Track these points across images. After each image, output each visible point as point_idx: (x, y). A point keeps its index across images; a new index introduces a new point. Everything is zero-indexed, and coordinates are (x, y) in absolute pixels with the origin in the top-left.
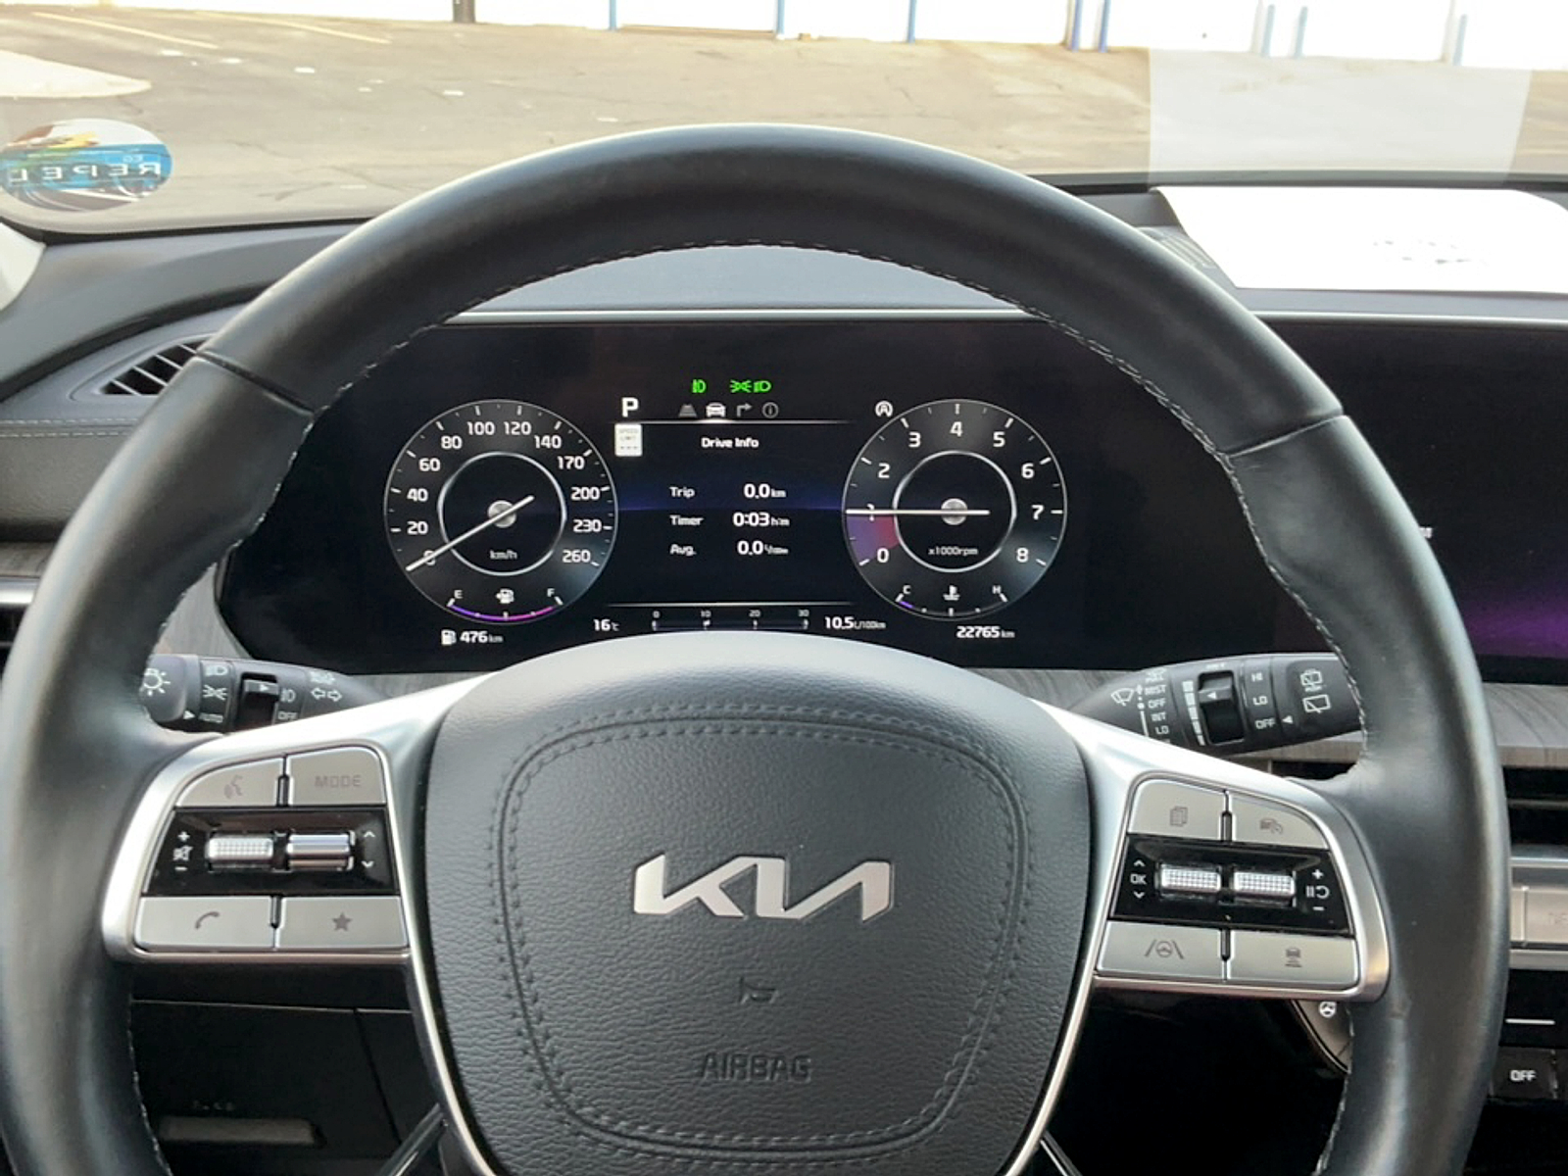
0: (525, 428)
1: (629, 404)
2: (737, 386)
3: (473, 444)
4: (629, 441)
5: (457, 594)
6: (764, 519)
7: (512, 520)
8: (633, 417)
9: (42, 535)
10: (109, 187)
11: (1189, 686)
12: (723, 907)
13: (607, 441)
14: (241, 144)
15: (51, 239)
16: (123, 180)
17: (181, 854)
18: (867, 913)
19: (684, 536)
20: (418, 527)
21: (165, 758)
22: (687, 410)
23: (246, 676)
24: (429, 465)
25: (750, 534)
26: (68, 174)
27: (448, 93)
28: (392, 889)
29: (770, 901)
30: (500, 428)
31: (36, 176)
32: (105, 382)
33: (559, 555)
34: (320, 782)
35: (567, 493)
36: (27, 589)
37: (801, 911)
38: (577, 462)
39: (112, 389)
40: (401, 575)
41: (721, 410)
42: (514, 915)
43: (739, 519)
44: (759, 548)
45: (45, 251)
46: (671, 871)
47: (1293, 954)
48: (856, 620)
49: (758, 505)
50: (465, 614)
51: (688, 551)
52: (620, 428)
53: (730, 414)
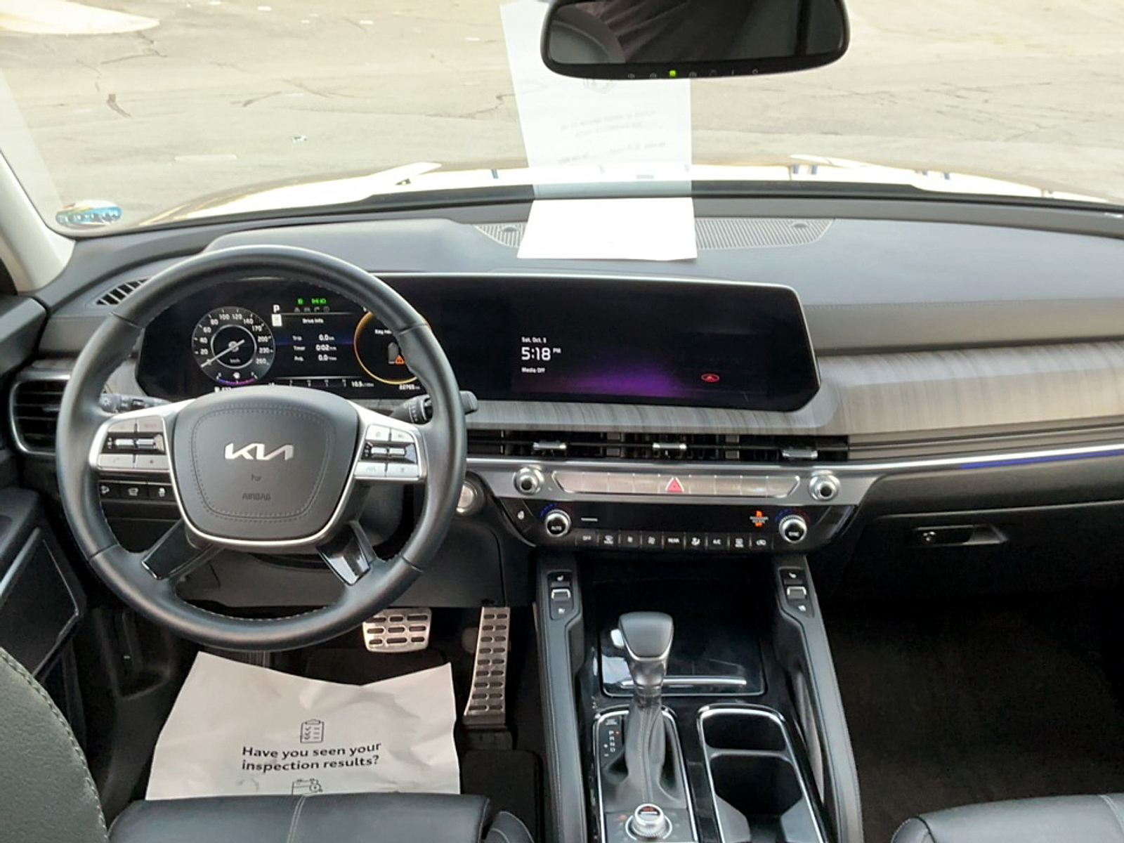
0: (240, 317)
1: (276, 308)
2: (314, 301)
3: (222, 322)
4: (277, 320)
5: (220, 374)
6: (326, 348)
7: (237, 349)
8: (278, 312)
9: (72, 355)
10: (99, 220)
11: (422, 402)
12: (248, 457)
13: (269, 322)
14: (220, 65)
15: (78, 239)
16: (103, 218)
17: (110, 444)
18: (286, 458)
19: (299, 354)
20: (204, 352)
21: (104, 420)
22: (297, 309)
23: (134, 400)
24: (207, 330)
25: (323, 353)
26: (83, 218)
27: (362, 22)
28: (164, 453)
29: (260, 455)
30: (231, 317)
31: (71, 219)
32: (97, 300)
33: (254, 361)
34: (147, 426)
35: (256, 339)
36: (67, 374)
37: (268, 458)
38: (259, 328)
39: (100, 302)
40: (199, 368)
41: (309, 309)
42: (195, 459)
43: (318, 348)
44: (326, 358)
45: (76, 244)
46: (235, 447)
47: (403, 469)
48: (363, 382)
49: (325, 343)
50: (223, 381)
51: (301, 359)
52: (273, 316)
53: (312, 311)
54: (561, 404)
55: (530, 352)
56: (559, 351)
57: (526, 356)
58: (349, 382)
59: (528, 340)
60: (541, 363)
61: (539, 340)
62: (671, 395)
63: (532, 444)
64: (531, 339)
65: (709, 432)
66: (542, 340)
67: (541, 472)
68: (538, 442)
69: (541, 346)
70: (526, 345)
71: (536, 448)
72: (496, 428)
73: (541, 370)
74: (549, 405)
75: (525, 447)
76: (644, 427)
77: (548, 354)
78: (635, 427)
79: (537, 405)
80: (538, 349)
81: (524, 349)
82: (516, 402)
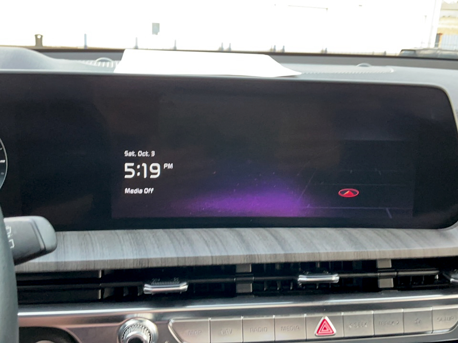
54: (176, 231)
55: (134, 168)
56: (170, 166)
57: (130, 173)
59: (132, 154)
60: (149, 182)
61: (146, 154)
62: (303, 215)
63: (143, 286)
64: (136, 153)
65: (366, 257)
66: (150, 153)
67: (153, 321)
68: (150, 284)
69: (149, 161)
70: (130, 159)
71: (147, 291)
72: (92, 267)
73: (149, 190)
74: (160, 232)
75: (131, 288)
76: (286, 255)
77: (158, 171)
78: (276, 255)
79: (146, 233)
80: (144, 165)
81: (127, 165)
82: (119, 232)
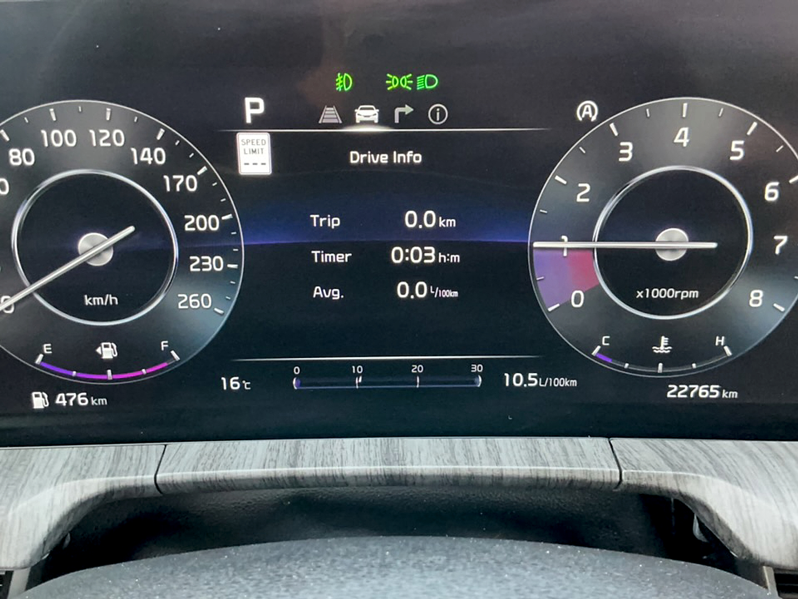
0: (116, 137)
1: (253, 106)
2: (394, 82)
3: (49, 159)
4: (254, 155)
5: (46, 348)
7: (108, 257)
8: (259, 124)
19: (330, 275)
22: (330, 114)
25: (411, 273)
30: (85, 137)
33: (173, 300)
35: (179, 224)
38: (189, 182)
41: (373, 114)
43: (397, 255)
44: (422, 290)
48: (542, 376)
49: (422, 237)
50: (58, 372)
51: (336, 294)
52: (242, 138)
53: (385, 119)
58: (494, 372)
